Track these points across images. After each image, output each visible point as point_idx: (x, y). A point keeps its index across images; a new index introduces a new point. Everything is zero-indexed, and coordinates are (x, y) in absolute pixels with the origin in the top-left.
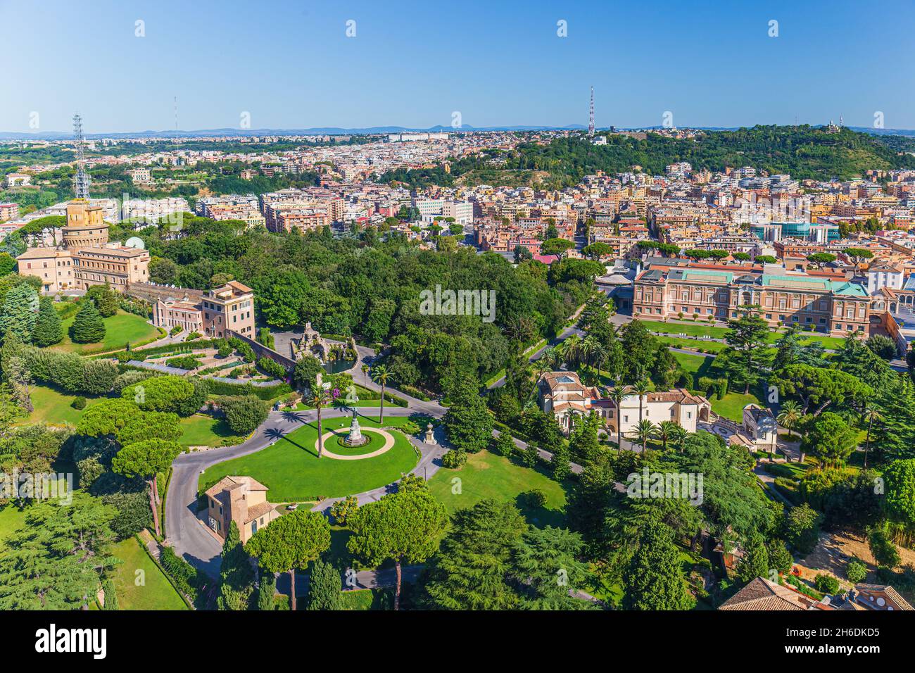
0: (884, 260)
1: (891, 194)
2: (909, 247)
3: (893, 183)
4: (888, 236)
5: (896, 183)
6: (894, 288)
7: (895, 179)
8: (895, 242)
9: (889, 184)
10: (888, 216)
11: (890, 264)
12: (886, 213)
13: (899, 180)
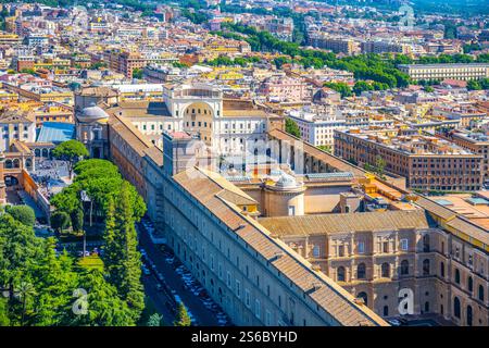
0: (12, 109)
1: (11, 31)
2: (37, 92)
3: (10, 18)
4: (13, 80)
5: (14, 18)
6: (27, 141)
7: (13, 13)
8: (22, 87)
9: (7, 19)
10: (10, 56)
11: (20, 113)
12: (8, 53)
13: (17, 14)
